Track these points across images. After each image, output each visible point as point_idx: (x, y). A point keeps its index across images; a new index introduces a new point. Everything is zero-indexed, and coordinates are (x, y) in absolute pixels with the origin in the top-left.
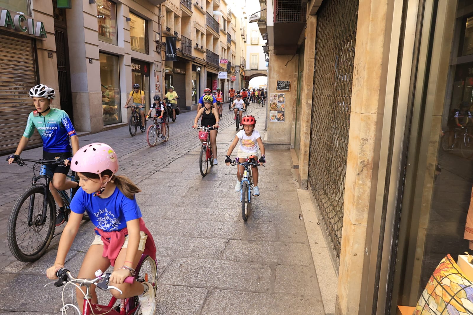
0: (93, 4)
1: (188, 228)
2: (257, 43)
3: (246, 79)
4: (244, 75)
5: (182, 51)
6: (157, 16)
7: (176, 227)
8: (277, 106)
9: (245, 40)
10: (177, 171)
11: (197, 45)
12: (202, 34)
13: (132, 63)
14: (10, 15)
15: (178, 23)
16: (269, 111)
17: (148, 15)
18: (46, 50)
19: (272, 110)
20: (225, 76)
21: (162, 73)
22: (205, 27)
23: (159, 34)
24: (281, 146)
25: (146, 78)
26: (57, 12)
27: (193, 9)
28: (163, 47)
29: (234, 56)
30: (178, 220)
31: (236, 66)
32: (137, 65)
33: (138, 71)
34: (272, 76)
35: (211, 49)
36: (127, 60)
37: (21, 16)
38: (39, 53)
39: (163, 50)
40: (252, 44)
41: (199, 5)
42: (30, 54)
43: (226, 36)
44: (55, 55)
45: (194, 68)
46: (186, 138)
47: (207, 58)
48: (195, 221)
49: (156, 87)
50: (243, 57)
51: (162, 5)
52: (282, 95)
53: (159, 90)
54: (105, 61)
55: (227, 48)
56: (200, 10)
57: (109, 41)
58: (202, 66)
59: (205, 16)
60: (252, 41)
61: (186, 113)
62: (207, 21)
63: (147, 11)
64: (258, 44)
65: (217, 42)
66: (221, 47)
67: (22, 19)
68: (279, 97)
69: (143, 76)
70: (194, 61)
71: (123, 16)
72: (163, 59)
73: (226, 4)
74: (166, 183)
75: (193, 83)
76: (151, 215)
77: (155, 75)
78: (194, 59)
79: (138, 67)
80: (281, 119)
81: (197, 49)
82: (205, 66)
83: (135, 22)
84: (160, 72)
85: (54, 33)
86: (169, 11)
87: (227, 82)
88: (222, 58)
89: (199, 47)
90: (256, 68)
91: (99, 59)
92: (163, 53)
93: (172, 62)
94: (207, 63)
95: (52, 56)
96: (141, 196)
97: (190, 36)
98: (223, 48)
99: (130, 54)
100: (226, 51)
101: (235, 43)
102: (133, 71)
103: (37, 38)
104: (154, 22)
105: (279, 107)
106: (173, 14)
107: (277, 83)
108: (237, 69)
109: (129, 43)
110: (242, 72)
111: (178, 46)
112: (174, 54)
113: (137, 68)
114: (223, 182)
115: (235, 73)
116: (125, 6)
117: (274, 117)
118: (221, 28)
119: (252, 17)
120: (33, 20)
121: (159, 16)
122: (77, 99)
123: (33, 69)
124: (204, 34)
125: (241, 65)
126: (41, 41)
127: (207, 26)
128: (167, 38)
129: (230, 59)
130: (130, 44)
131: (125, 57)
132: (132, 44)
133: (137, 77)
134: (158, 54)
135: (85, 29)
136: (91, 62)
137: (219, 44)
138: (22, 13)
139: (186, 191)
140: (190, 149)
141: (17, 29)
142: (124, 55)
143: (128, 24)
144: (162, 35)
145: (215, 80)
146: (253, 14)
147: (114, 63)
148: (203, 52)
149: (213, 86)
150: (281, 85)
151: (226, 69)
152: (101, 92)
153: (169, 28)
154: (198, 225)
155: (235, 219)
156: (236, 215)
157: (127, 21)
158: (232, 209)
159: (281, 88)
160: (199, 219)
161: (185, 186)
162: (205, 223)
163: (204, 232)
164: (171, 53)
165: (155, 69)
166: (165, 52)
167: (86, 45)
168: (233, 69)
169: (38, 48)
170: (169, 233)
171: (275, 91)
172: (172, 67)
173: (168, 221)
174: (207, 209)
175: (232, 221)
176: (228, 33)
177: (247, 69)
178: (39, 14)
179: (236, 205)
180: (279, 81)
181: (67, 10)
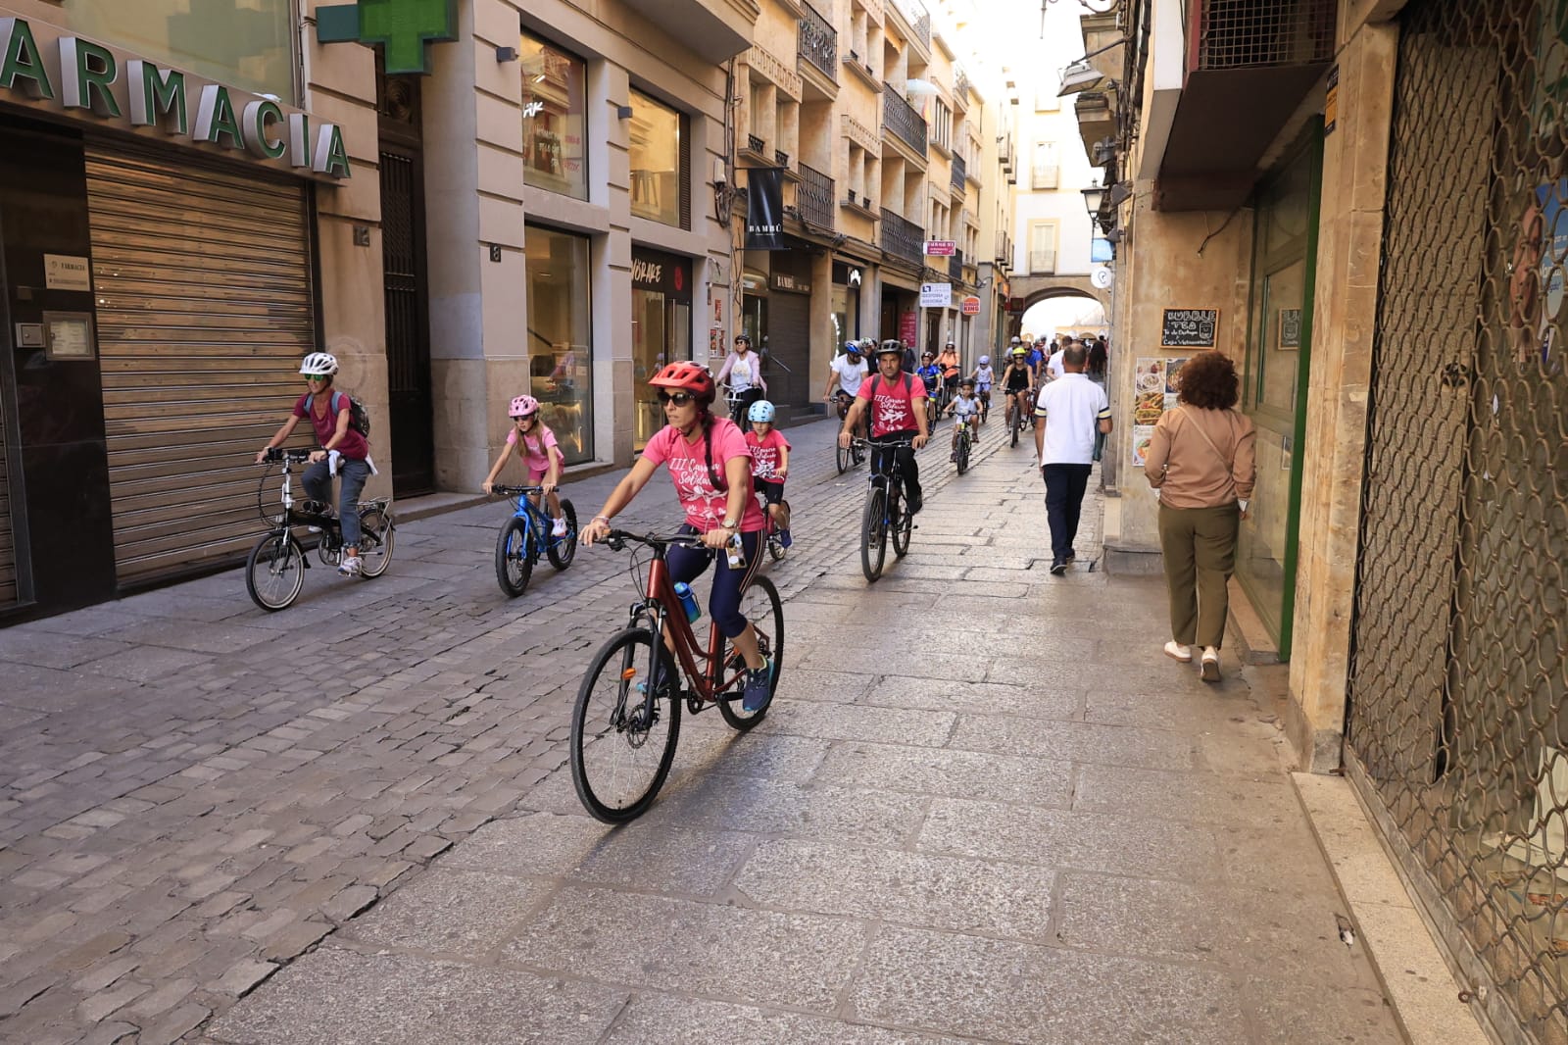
0: (508, 64)
1: (830, 963)
2: (1053, 186)
3: (1015, 306)
4: (1006, 294)
5: (801, 217)
6: (720, 98)
7: (777, 955)
9: (1012, 177)
11: (852, 194)
12: (869, 159)
13: (633, 259)
14: (229, 103)
15: (788, 122)
16: (1131, 426)
17: (692, 97)
18: (348, 219)
19: (1142, 423)
20: (943, 299)
21: (732, 293)
22: (879, 134)
23: (725, 159)
25: (679, 311)
26: (393, 94)
27: (841, 75)
28: (738, 203)
29: (975, 232)
30: (787, 914)
31: (979, 263)
32: (651, 266)
33: (652, 286)
34: (1143, 291)
35: (897, 207)
36: (616, 250)
37: (268, 104)
38: (325, 228)
39: (738, 213)
40: (1034, 189)
41: (860, 62)
42: (296, 232)
43: (950, 163)
44: (376, 236)
45: (840, 274)
47: (883, 240)
48: (858, 926)
49: (713, 338)
50: (1005, 234)
51: (736, 62)
54: (546, 255)
55: (952, 204)
56: (862, 77)
57: (561, 188)
58: (866, 265)
59: (881, 96)
60: (1038, 180)
61: (811, 426)
62: (885, 116)
63: (687, 82)
64: (1055, 189)
65: (918, 183)
66: (931, 202)
67: (270, 115)
68: (1170, 370)
69: (668, 303)
70: (841, 249)
71: (609, 101)
72: (736, 244)
73: (949, 58)
75: (836, 323)
77: (709, 298)
78: (840, 242)
79: (652, 273)
81: (850, 209)
82: (876, 266)
84: (728, 287)
85: (375, 159)
86: (759, 84)
87: (949, 317)
88: (934, 237)
89: (859, 201)
90: (1050, 270)
91: (523, 246)
92: (736, 224)
93: (767, 254)
94: (884, 255)
95: (368, 240)
97: (828, 164)
98: (936, 204)
99: (628, 230)
100: (948, 214)
101: (977, 187)
102: (638, 285)
103: (318, 177)
104: (708, 120)
106: (774, 91)
107: (1166, 317)
108: (985, 273)
109: (622, 193)
110: (999, 284)
111: (789, 199)
112: (774, 224)
113: (651, 276)
114: (963, 720)
115: (978, 286)
116: (616, 68)
118: (933, 137)
119: (1070, 72)
120: (305, 117)
121: (729, 99)
122: (449, 380)
123: (302, 285)
124: (876, 158)
125: (997, 260)
126: (334, 189)
127: (885, 132)
128: (753, 175)
129: (961, 241)
130: (629, 196)
131: (610, 236)
132: (636, 197)
133: (652, 305)
134: (723, 227)
135: (480, 147)
136: (495, 257)
137: (923, 187)
138: (271, 97)
139: (816, 759)
140: (830, 563)
141: (250, 150)
142: (607, 233)
143: (622, 125)
144: (737, 165)
145: (909, 312)
146: (1074, 64)
147: (576, 258)
148: (871, 219)
149: (903, 332)
150: (1180, 327)
151: (947, 273)
152: (526, 357)
153: (761, 138)
154: (873, 952)
155: (1036, 924)
156: (1037, 902)
157: (620, 118)
158: (1017, 863)
159: (1183, 338)
160: (877, 913)
161: (811, 734)
162: (906, 940)
163: (901, 997)
164: (766, 224)
165: (711, 278)
166: (746, 220)
167: (483, 199)
168: (969, 275)
169: (321, 213)
170: (745, 989)
171: (1157, 351)
172: (768, 272)
173: (742, 918)
174: (909, 861)
175: (1023, 935)
176: (954, 152)
177: (1016, 272)
178: (330, 100)
179: (1034, 842)
180: (1174, 311)
181: (424, 83)
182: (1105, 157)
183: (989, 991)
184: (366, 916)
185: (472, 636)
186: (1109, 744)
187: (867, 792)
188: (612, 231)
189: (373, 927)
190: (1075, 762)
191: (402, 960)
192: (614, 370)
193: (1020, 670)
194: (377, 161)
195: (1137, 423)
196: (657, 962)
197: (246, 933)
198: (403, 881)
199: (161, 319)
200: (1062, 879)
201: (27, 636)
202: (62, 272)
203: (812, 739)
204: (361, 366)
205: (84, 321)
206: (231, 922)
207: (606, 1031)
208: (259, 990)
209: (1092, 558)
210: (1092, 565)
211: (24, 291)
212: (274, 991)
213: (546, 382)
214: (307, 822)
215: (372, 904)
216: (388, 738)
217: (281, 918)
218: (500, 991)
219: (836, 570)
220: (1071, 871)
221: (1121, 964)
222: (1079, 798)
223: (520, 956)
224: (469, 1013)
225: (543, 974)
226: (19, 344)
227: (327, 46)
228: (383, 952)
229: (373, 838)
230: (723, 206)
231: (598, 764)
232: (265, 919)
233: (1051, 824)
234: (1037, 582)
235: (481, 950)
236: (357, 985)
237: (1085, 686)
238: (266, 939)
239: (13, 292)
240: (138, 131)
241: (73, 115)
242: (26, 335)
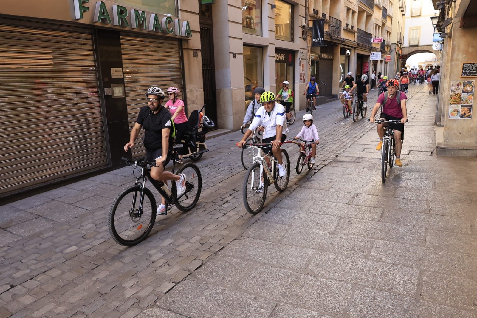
1: (341, 298)
2: (419, 15)
3: (404, 57)
4: (400, 53)
5: (330, 34)
7: (323, 294)
8: (460, 98)
9: (404, 13)
10: (323, 187)
11: (347, 25)
12: (354, 12)
13: (276, 53)
14: (158, 19)
15: (326, 3)
16: (448, 105)
18: (192, 49)
19: (453, 104)
20: (378, 57)
21: (307, 61)
22: (357, 3)
23: (305, 18)
24: (465, 152)
25: (290, 68)
26: (204, 9)
28: (309, 32)
29: (390, 33)
30: (326, 279)
31: (391, 44)
32: (282, 55)
33: (282, 61)
34: (455, 56)
35: (363, 28)
36: (271, 51)
37: (169, 17)
38: (185, 53)
39: (309, 35)
40: (412, 16)
42: (177, 55)
43: (382, 10)
44: (200, 54)
45: (343, 52)
46: (333, 136)
47: (358, 39)
48: (350, 285)
49: (301, 76)
50: (401, 33)
52: (470, 83)
53: (305, 80)
54: (249, 53)
55: (382, 25)
57: (254, 33)
58: (352, 48)
60: (413, 13)
61: (333, 102)
64: (420, 16)
65: (370, 19)
67: (169, 21)
68: (465, 85)
69: (287, 66)
70: (343, 43)
71: (268, 4)
74: (310, 206)
75: (342, 68)
76: (290, 264)
77: (300, 63)
78: (344, 41)
79: (282, 57)
80: (466, 115)
81: (347, 30)
82: (355, 48)
83: (281, 8)
84: (306, 59)
85: (199, 30)
87: (380, 63)
88: (375, 36)
89: (350, 27)
90: (416, 44)
91: (242, 53)
92: (309, 39)
93: (319, 48)
94: (358, 44)
95: (197, 55)
96: (279, 226)
97: (339, 16)
98: (376, 25)
99: (274, 44)
100: (381, 28)
101: (391, 18)
102: (277, 61)
103: (183, 38)
104: (300, 6)
105: (464, 99)
107: (463, 66)
108: (393, 47)
109: (273, 32)
110: (398, 50)
111: (326, 29)
112: (321, 38)
113: (281, 58)
114: (385, 212)
115: (390, 52)
117: (456, 113)
118: (376, 2)
120: (179, 20)
122: (221, 96)
123: (179, 71)
124: (356, 12)
125: (398, 42)
126: (187, 41)
127: (359, 3)
128: (314, 22)
129: (385, 37)
130: (275, 33)
132: (277, 33)
134: (304, 40)
135: (230, 23)
136: (234, 57)
137: (372, 21)
138: (169, 15)
139: (335, 223)
140: (339, 152)
141: (164, 32)
142: (268, 46)
143: (273, 11)
144: (309, 19)
145: (366, 62)
147: (258, 54)
148: (353, 33)
149: (364, 69)
150: (469, 69)
151: (380, 48)
152: (243, 86)
153: (317, 10)
154: (355, 295)
155: (412, 290)
156: (413, 281)
157: (272, 8)
158: (405, 266)
159: (470, 73)
160: (357, 282)
161: (333, 214)
162: (366, 292)
163: (364, 313)
164: (318, 38)
165: (300, 57)
166: (312, 37)
167: (230, 39)
168: (387, 48)
169: (184, 49)
170: (313, 305)
171: (460, 78)
172: (319, 53)
173: (312, 279)
174: (367, 263)
175: (407, 293)
176: (383, 7)
177: (404, 46)
178: (186, 13)
179: (411, 258)
180: (467, 64)
181: (213, 5)
182: (441, 7)
183: (395, 314)
184: (199, 270)
185: (228, 177)
186: (439, 222)
187: (353, 236)
188: (270, 46)
189: (201, 274)
190: (427, 229)
191: (209, 285)
193: (406, 193)
194: (199, 31)
195: (451, 104)
196: (285, 293)
197: (166, 273)
198: (209, 259)
199: (142, 84)
200: (421, 273)
201: (110, 176)
202: (116, 72)
203: (334, 216)
204: (196, 93)
205: (121, 86)
206: (163, 269)
207: (269, 316)
208: (170, 292)
209: (432, 150)
210: (432, 153)
211: (106, 79)
212: (174, 292)
213: (249, 94)
214: (183, 237)
215: (201, 266)
216: (205, 210)
217: (176, 268)
218: (238, 299)
219: (342, 155)
220: (425, 271)
221: (444, 308)
222: (428, 242)
223: (243, 287)
224: (228, 305)
225: (250, 294)
226: (106, 94)
228: (204, 282)
229: (201, 244)
231: (266, 222)
232: (171, 269)
233: (417, 252)
234: (412, 159)
235: (232, 284)
236: (197, 293)
237: (430, 199)
238: (172, 275)
239: (103, 80)
240: (134, 30)
241: (117, 27)
242: (107, 91)
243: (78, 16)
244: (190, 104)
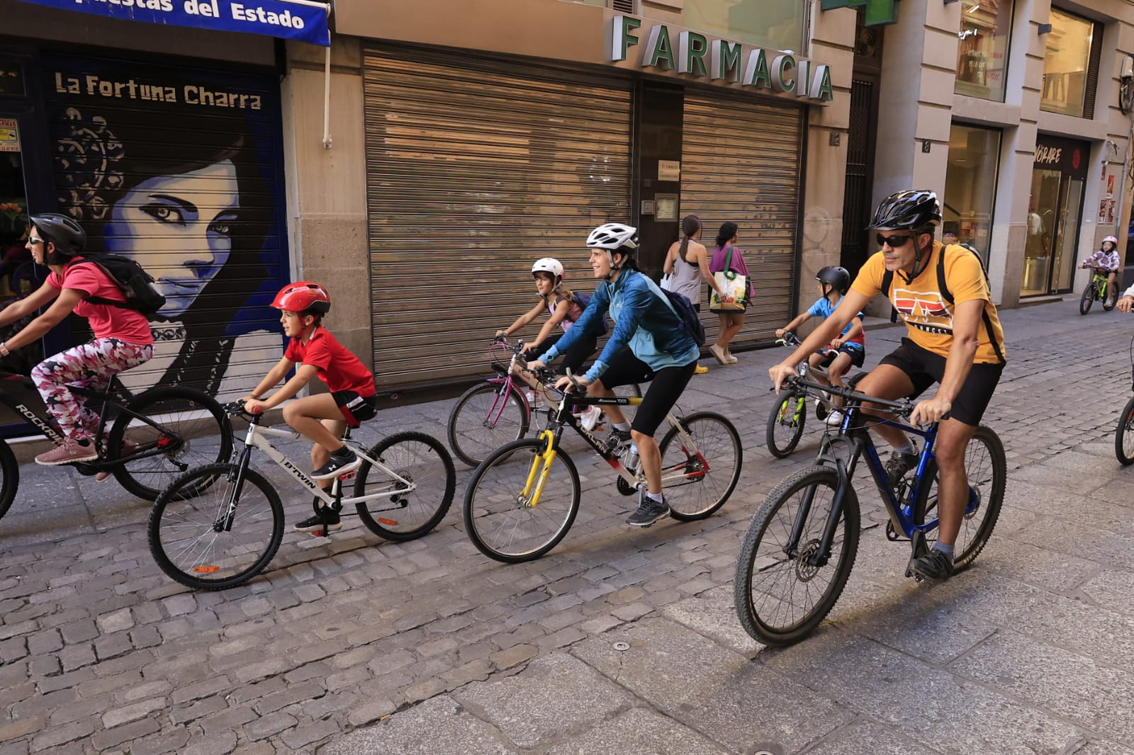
0: (952, 5)
13: (1037, 145)
14: (765, 60)
18: (827, 128)
25: (1074, 185)
26: (865, 38)
32: (1052, 150)
33: (1052, 166)
36: (1025, 138)
37: (788, 56)
38: (812, 136)
42: (793, 139)
44: (844, 139)
49: (1102, 208)
53: (1111, 217)
54: (964, 145)
57: (982, 93)
67: (788, 64)
69: (1064, 178)
71: (1031, 22)
77: (1104, 174)
79: (1053, 155)
83: (1063, 33)
84: (1123, 164)
91: (948, 140)
95: (838, 142)
99: (1035, 122)
102: (1037, 165)
103: (812, 102)
104: (1122, 26)
109: (1036, 94)
113: (1051, 158)
120: (809, 63)
123: (794, 174)
126: (820, 109)
130: (1041, 94)
131: (1019, 128)
132: (1045, 95)
133: (1047, 182)
134: (1124, 114)
136: (926, 149)
138: (788, 52)
141: (774, 88)
142: (1017, 127)
143: (1041, 40)
157: (1039, 34)
165: (1107, 157)
167: (922, 107)
169: (811, 126)
178: (825, 49)
181: (887, 29)
188: (1022, 126)
192: (1010, 233)
194: (850, 87)
202: (667, 170)
204: (825, 227)
205: (673, 199)
211: (648, 182)
226: (643, 213)
227: (826, 12)
230: (1127, 97)
239: (642, 183)
240: (715, 83)
241: (683, 77)
242: (646, 207)
243: (617, 54)
244: (809, 249)
